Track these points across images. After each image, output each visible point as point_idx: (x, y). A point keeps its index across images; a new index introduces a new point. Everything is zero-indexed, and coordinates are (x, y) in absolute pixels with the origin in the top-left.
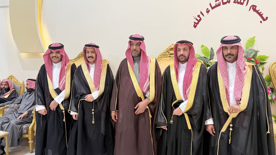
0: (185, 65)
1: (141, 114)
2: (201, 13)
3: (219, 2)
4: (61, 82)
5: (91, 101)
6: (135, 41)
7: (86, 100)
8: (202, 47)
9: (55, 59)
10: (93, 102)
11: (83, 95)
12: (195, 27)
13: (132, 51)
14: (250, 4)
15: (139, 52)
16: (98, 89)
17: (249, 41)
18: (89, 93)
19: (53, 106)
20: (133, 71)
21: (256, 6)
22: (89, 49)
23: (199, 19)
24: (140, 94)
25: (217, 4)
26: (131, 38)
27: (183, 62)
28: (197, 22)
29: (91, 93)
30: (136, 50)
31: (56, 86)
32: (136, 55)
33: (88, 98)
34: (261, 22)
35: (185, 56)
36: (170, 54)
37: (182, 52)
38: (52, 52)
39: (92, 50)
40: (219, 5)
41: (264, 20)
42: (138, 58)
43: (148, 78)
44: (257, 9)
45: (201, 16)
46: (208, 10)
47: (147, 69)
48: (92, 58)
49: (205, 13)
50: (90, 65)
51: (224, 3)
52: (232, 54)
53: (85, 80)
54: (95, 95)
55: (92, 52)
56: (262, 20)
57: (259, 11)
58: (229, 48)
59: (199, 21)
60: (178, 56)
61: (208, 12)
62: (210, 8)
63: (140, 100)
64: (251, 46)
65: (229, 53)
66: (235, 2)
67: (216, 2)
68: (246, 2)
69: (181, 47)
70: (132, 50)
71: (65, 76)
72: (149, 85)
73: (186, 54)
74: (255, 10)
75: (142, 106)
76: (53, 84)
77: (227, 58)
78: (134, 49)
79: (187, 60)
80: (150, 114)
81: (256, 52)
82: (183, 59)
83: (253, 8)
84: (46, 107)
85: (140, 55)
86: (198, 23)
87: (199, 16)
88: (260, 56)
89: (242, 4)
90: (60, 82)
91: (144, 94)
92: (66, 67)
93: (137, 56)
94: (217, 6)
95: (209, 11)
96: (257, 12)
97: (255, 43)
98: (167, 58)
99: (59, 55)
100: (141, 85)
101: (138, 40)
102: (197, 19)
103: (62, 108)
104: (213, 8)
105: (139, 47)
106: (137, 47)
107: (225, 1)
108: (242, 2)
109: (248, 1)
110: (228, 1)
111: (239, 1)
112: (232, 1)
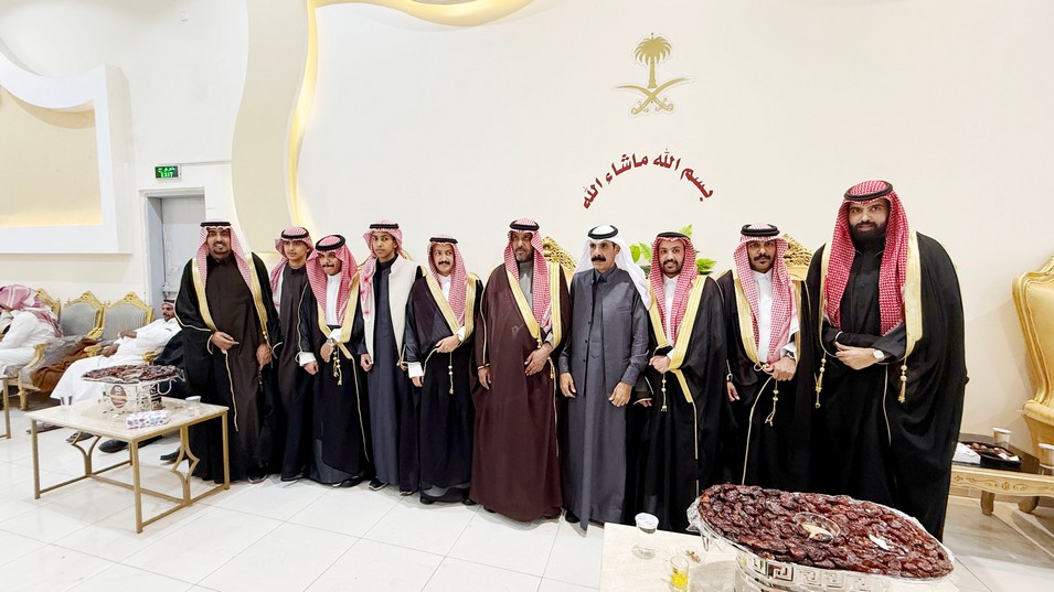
0: (675, 279)
1: (538, 373)
2: (597, 181)
3: (628, 161)
4: (340, 312)
6: (521, 231)
12: (587, 206)
13: (516, 250)
14: (682, 167)
20: (520, 290)
21: (692, 171)
23: (593, 191)
24: (535, 333)
25: (625, 166)
26: (514, 226)
27: (672, 275)
28: (589, 197)
30: (524, 248)
32: (524, 257)
34: (701, 199)
35: (676, 262)
37: (670, 256)
39: (448, 248)
40: (629, 167)
41: (707, 196)
42: (527, 264)
43: (550, 303)
44: (694, 176)
45: (597, 186)
46: (608, 176)
47: (546, 286)
49: (603, 180)
51: (637, 165)
55: (447, 252)
56: (703, 196)
57: (698, 181)
58: (762, 244)
59: (594, 196)
60: (662, 262)
61: (609, 179)
62: (612, 173)
66: (655, 163)
67: (623, 162)
68: (674, 163)
69: (668, 244)
70: (515, 247)
73: (679, 258)
74: (690, 178)
75: (538, 359)
77: (758, 264)
78: (520, 246)
79: (678, 272)
82: (674, 269)
83: (687, 175)
86: (592, 200)
87: (593, 187)
89: (669, 166)
90: (338, 310)
93: (526, 261)
94: (624, 169)
95: (611, 178)
96: (695, 181)
102: (589, 192)
104: (617, 173)
107: (638, 160)
108: (668, 162)
109: (679, 161)
110: (645, 161)
111: (663, 161)
112: (651, 161)
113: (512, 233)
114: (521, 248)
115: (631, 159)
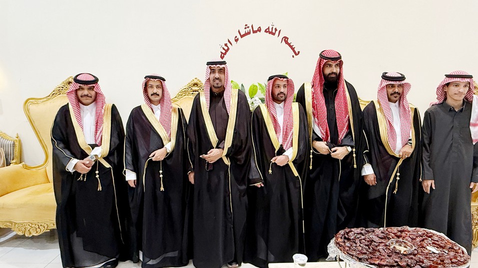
0: (282, 105)
2: (229, 41)
3: (249, 29)
4: (98, 134)
12: (222, 58)
14: (282, 36)
21: (288, 39)
22: (153, 83)
25: (247, 32)
34: (293, 56)
35: (285, 94)
37: (282, 89)
39: (158, 83)
40: (249, 33)
41: (296, 54)
44: (289, 42)
45: (229, 45)
46: (236, 39)
48: (158, 96)
49: (233, 41)
51: (254, 32)
57: (291, 44)
58: (396, 86)
59: (227, 51)
62: (239, 36)
66: (266, 31)
67: (245, 30)
68: (277, 32)
73: (285, 91)
74: (287, 42)
79: (285, 99)
83: (285, 40)
86: (225, 54)
87: (226, 45)
89: (274, 34)
90: (96, 133)
99: (93, 93)
102: (224, 49)
104: (242, 36)
107: (255, 29)
108: (274, 31)
109: (280, 31)
110: (259, 30)
111: (270, 30)
112: (263, 30)
115: (250, 28)
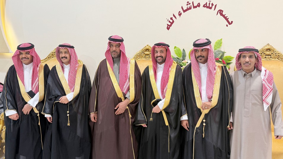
1: (121, 114)
2: (174, 15)
3: (190, 5)
4: (34, 85)
5: (66, 103)
6: (114, 42)
7: (60, 102)
8: (175, 48)
9: (25, 61)
10: (68, 104)
11: (57, 97)
12: (168, 29)
13: (112, 52)
14: (217, 9)
15: (118, 53)
16: (73, 91)
17: (217, 43)
18: (64, 94)
19: (26, 110)
20: (113, 72)
21: (222, 11)
22: (63, 50)
23: (171, 21)
24: (120, 95)
26: (110, 39)
27: (161, 63)
28: (170, 24)
29: (65, 95)
30: (116, 51)
31: (29, 89)
32: (116, 56)
33: (62, 100)
34: (227, 26)
35: (162, 57)
36: (146, 55)
37: (159, 54)
38: (21, 53)
39: (65, 50)
40: (190, 8)
41: (230, 24)
42: (117, 59)
43: (128, 79)
44: (224, 13)
45: (174, 18)
46: (180, 13)
47: (126, 70)
48: (66, 59)
49: (177, 15)
50: (65, 66)
51: (195, 7)
52: (202, 56)
53: (59, 81)
54: (70, 96)
55: (65, 53)
56: (228, 24)
57: (226, 16)
58: (200, 51)
59: (172, 23)
61: (180, 14)
63: (120, 100)
64: (219, 47)
65: (200, 55)
66: (204, 6)
67: (187, 6)
68: (214, 7)
70: (111, 50)
71: (37, 78)
72: (129, 85)
75: (122, 106)
76: (25, 86)
78: (114, 50)
79: (164, 61)
80: (130, 114)
81: (223, 53)
82: (161, 61)
83: (220, 13)
84: (17, 111)
85: (119, 56)
86: (171, 26)
87: (171, 19)
88: (226, 57)
89: (211, 8)
90: (32, 84)
91: (124, 95)
92: (38, 69)
93: (117, 58)
94: (188, 9)
96: (224, 16)
97: (222, 44)
98: (143, 59)
99: (29, 56)
100: (121, 85)
101: (118, 42)
102: (169, 22)
103: (36, 111)
104: (184, 11)
105: (119, 48)
106: (116, 48)
107: (195, 5)
108: (211, 6)
109: (216, 6)
110: (199, 5)
111: (208, 5)
112: (202, 5)
113: (110, 43)
114: (114, 51)
